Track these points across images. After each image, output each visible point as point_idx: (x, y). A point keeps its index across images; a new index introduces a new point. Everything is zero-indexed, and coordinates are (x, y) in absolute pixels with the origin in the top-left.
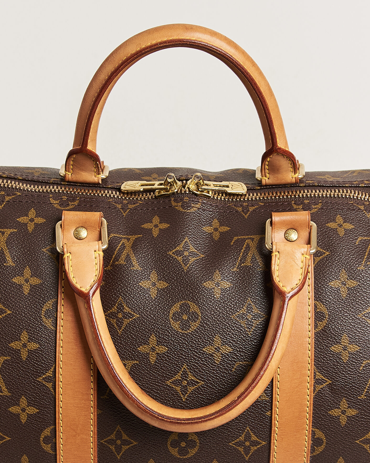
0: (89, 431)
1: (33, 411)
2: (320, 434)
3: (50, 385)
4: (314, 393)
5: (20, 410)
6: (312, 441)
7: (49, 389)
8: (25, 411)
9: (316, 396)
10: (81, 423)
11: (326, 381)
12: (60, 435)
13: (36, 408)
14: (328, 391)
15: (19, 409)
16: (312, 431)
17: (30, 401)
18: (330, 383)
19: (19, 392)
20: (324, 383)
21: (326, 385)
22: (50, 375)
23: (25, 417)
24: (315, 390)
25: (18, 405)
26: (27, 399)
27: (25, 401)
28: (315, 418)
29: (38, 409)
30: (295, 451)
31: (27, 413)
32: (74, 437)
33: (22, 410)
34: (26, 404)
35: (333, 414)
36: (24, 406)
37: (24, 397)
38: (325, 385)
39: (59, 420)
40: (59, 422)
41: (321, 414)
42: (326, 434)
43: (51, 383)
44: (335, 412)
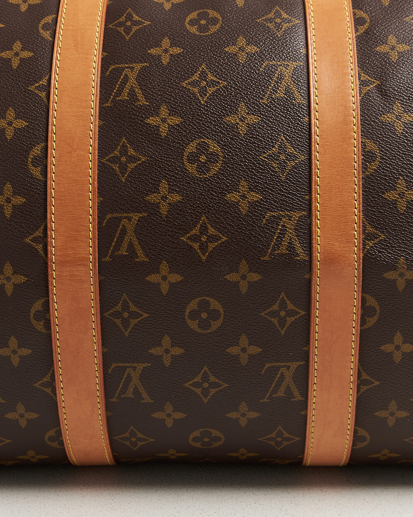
0: (87, 145)
1: (21, 125)
2: (371, 146)
3: (43, 95)
4: (360, 96)
5: (5, 124)
6: (363, 155)
7: (42, 98)
8: (11, 125)
9: (363, 99)
10: (78, 135)
11: (373, 82)
12: (52, 152)
13: (26, 121)
14: (376, 93)
15: (5, 122)
16: (362, 142)
17: (19, 112)
18: (378, 84)
19: (6, 103)
20: (372, 84)
21: (374, 86)
22: (44, 83)
23: (12, 132)
24: (361, 92)
25: (4, 118)
26: (15, 110)
27: (13, 113)
28: (364, 125)
29: (28, 122)
30: (342, 167)
31: (14, 127)
32: (69, 154)
33: (8, 124)
34: (13, 116)
35: (386, 119)
36: (11, 119)
37: (12, 108)
38: (372, 87)
39: (52, 132)
40: (51, 136)
41: (371, 120)
42: (380, 145)
43: (45, 92)
44: (388, 118)
